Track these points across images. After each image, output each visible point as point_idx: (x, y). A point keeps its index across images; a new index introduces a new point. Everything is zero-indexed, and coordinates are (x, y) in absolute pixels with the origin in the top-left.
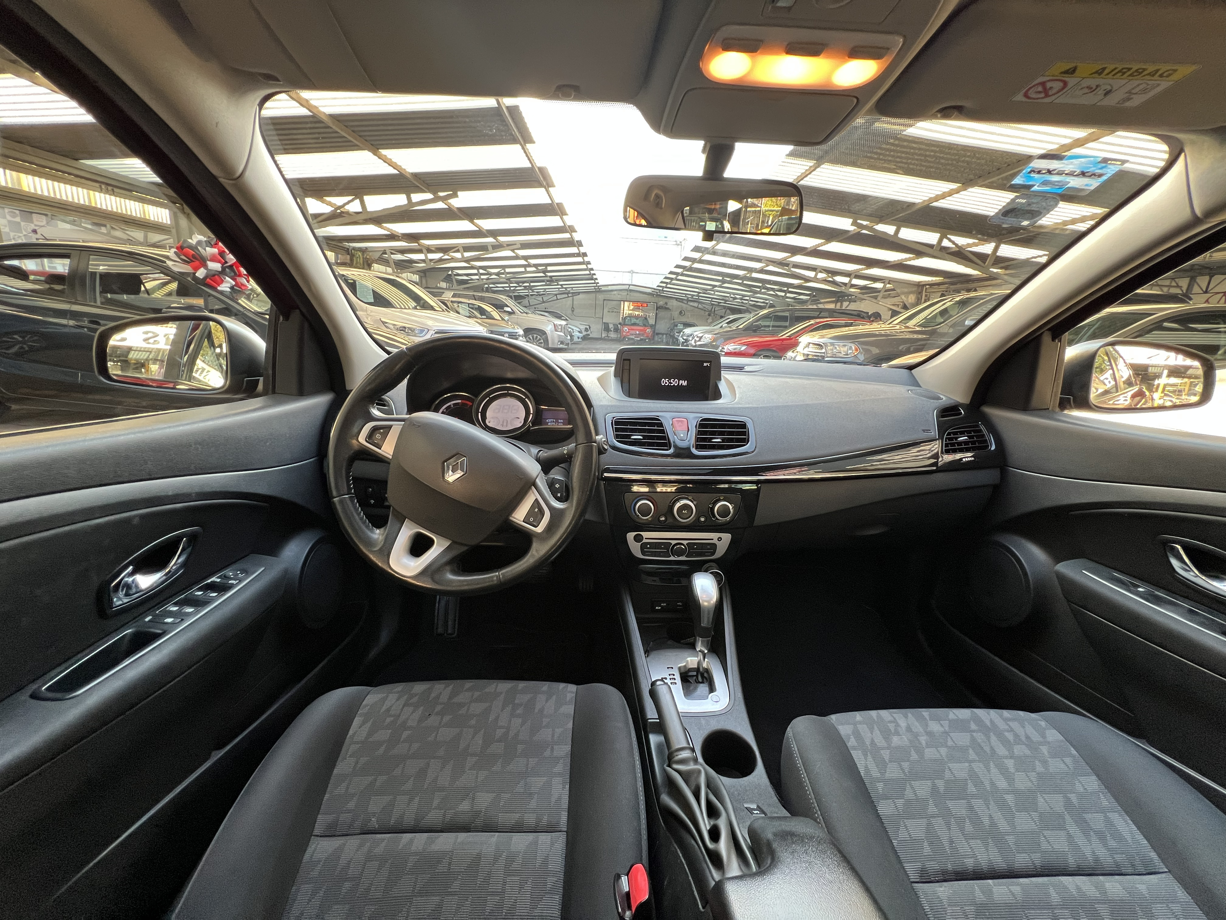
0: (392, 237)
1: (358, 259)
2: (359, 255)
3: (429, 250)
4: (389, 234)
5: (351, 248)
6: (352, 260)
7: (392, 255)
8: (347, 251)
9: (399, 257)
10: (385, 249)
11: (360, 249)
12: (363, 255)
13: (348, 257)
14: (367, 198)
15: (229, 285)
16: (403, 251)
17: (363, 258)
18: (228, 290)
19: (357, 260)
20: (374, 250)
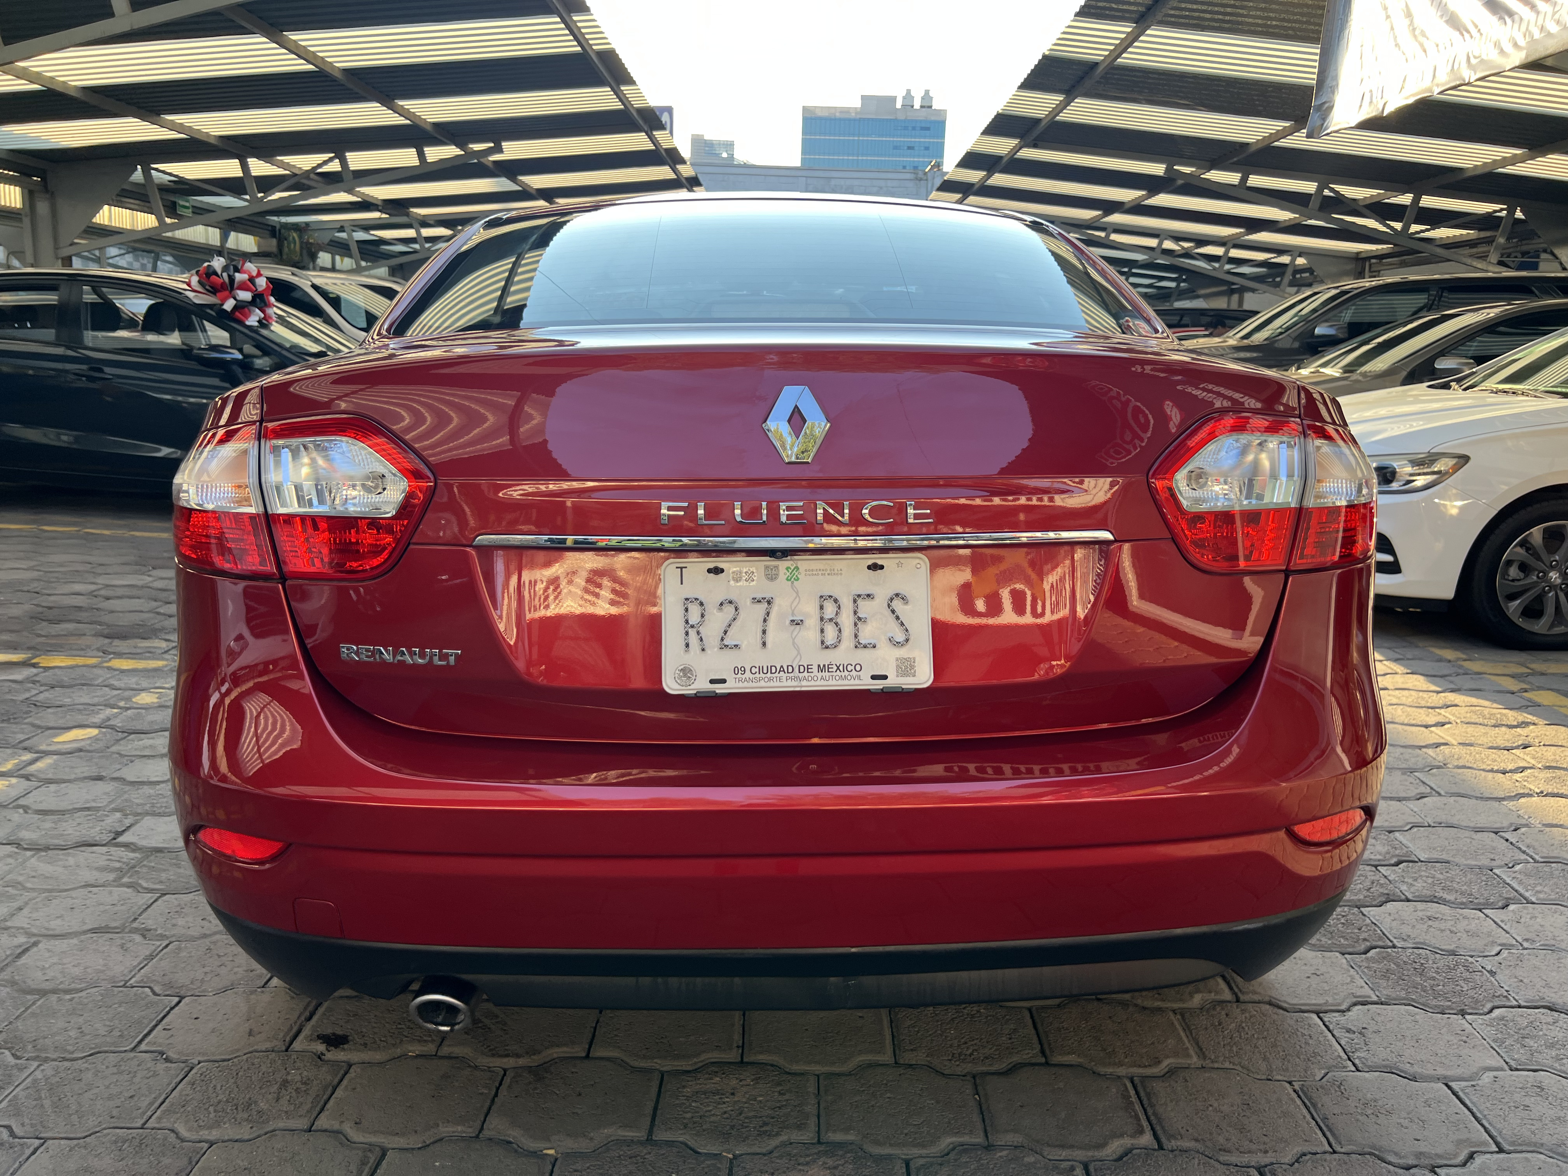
0: (366, 205)
1: (292, 245)
2: (294, 238)
3: (425, 223)
4: (359, 202)
5: (278, 227)
6: (280, 246)
7: (354, 234)
8: (274, 232)
9: (361, 235)
10: (342, 224)
11: (296, 227)
12: (300, 237)
13: (274, 242)
14: (350, 156)
15: (257, 319)
16: (367, 227)
17: (301, 243)
18: (256, 324)
19: (289, 247)
20: (323, 227)
